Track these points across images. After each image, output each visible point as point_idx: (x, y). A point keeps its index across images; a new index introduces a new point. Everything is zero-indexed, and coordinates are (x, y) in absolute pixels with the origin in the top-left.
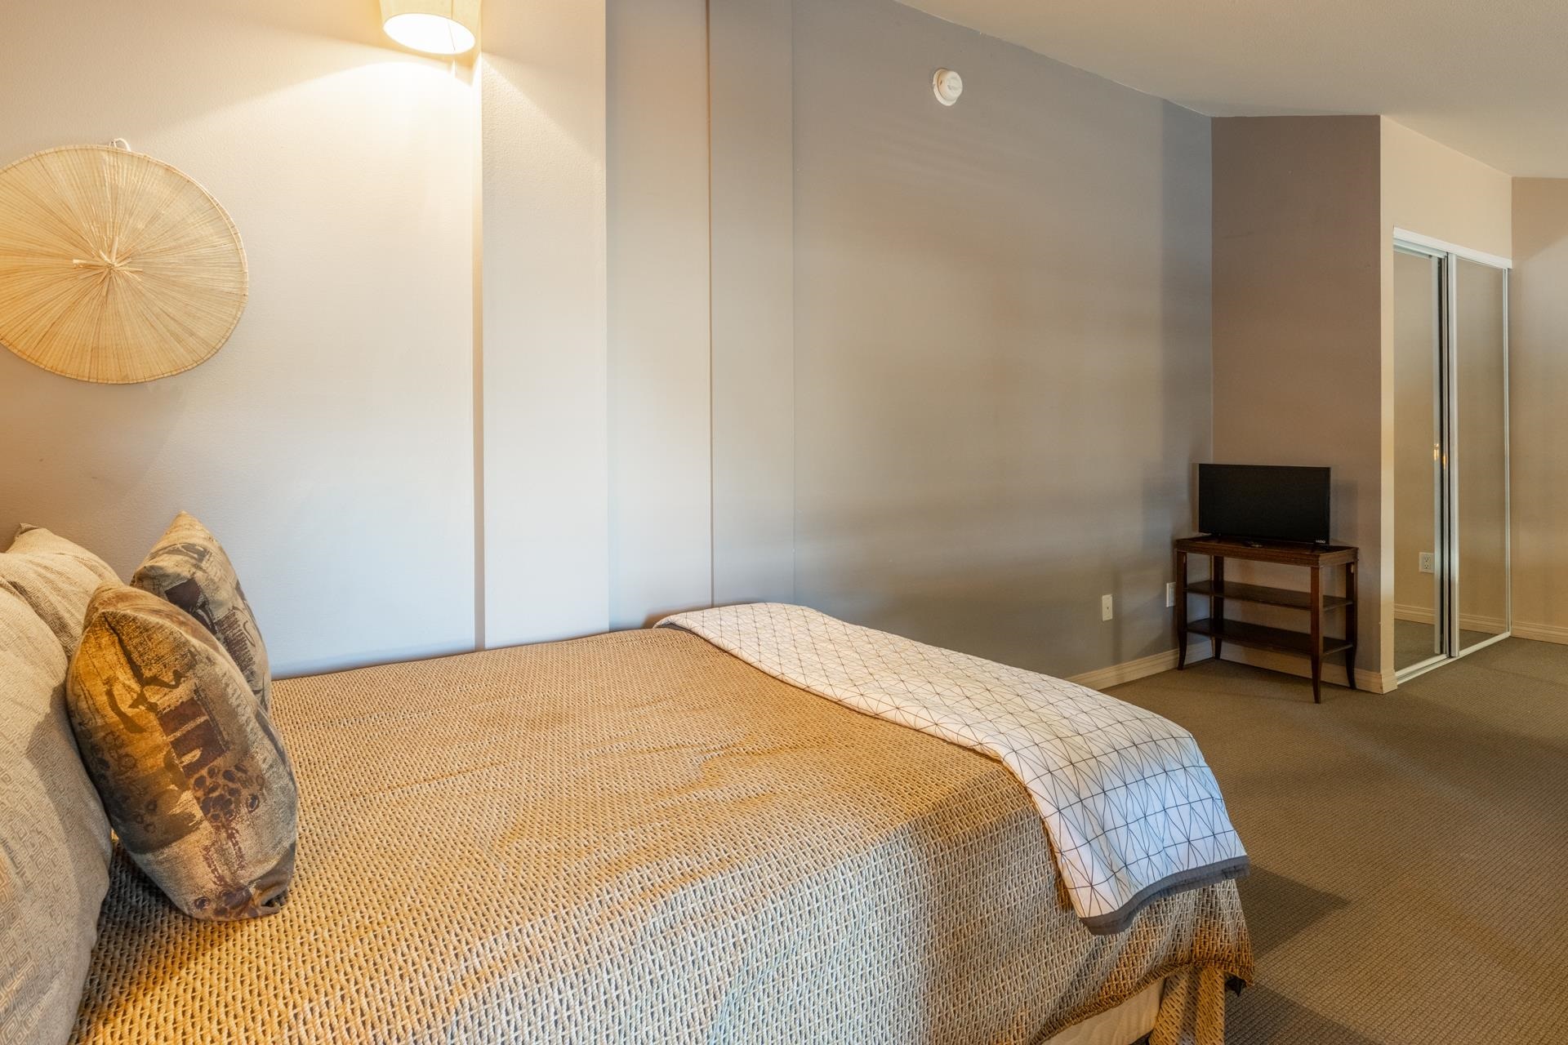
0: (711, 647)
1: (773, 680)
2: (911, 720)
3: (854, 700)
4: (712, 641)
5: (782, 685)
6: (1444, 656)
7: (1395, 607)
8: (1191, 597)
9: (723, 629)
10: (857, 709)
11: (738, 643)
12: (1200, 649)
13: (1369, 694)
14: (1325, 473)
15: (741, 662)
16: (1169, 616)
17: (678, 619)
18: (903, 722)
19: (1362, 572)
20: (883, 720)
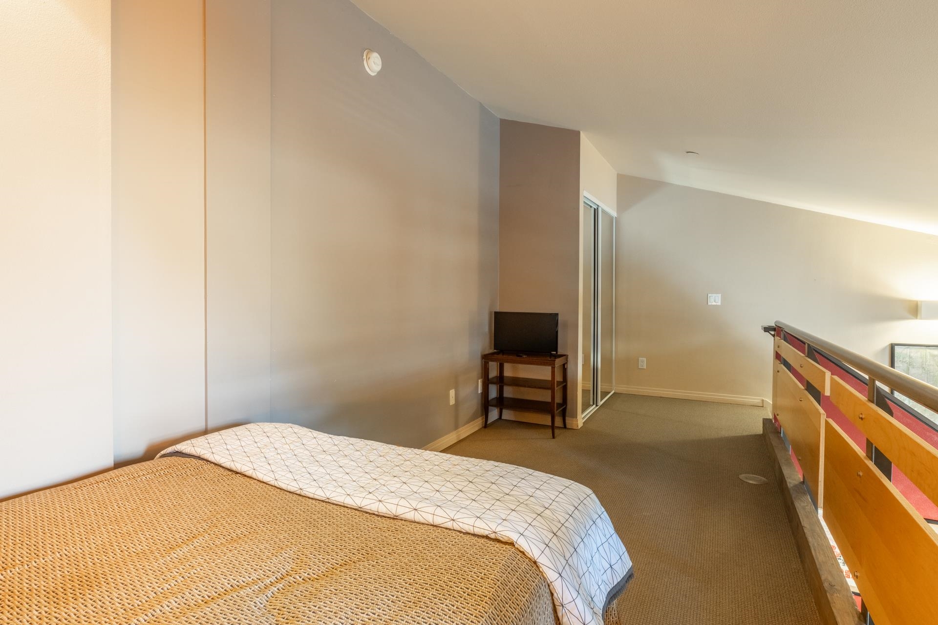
0: (222, 470)
1: (291, 495)
2: (430, 519)
3: (374, 507)
4: (223, 465)
5: (300, 498)
6: (594, 406)
7: (582, 384)
8: (490, 386)
9: (231, 453)
10: (376, 513)
11: (250, 465)
12: (494, 414)
13: (572, 430)
14: (555, 316)
15: (256, 481)
16: (480, 397)
17: (182, 447)
18: (422, 521)
19: (570, 367)
20: (402, 520)
